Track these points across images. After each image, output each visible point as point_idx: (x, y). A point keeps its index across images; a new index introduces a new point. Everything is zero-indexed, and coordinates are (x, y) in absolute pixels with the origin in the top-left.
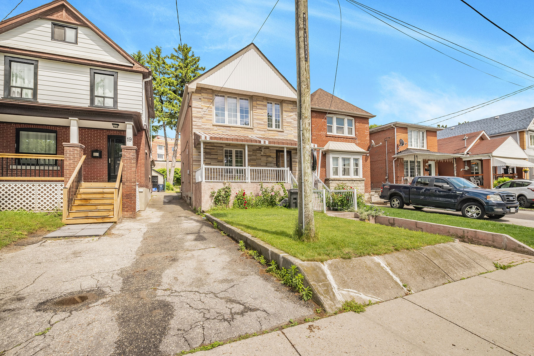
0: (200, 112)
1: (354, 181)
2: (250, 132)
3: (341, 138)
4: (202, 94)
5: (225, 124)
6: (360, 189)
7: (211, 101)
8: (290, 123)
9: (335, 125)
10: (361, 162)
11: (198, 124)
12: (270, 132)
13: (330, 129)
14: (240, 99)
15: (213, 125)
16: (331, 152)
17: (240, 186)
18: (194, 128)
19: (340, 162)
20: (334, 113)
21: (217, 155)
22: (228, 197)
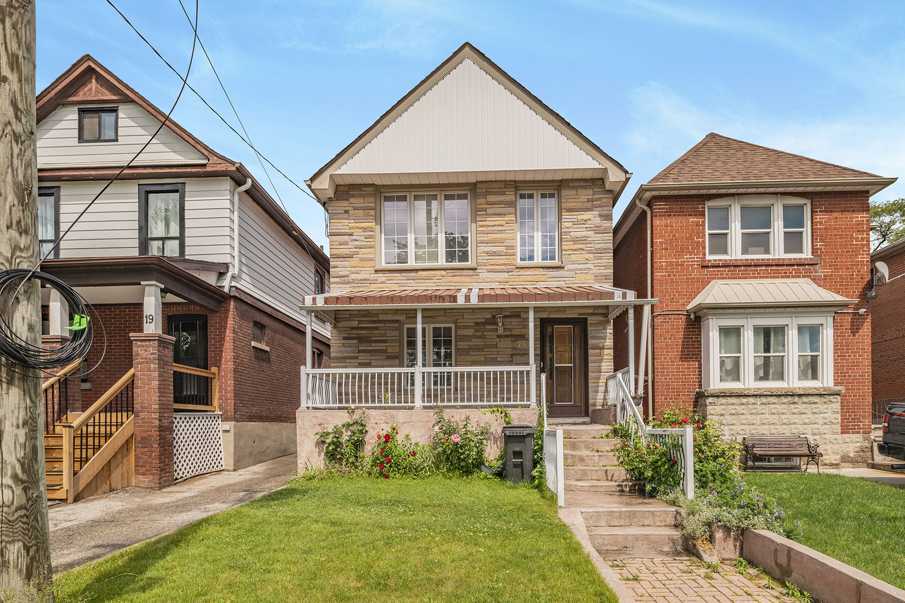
0: (346, 243)
1: (800, 396)
2: (468, 279)
3: (755, 266)
4: (351, 200)
5: (409, 264)
6: (821, 421)
7: (372, 212)
8: (583, 240)
9: (736, 232)
10: (828, 336)
11: (341, 273)
12: (523, 272)
13: (720, 242)
14: (447, 197)
15: (377, 271)
16: (712, 311)
17: (392, 416)
18: (334, 283)
19: (748, 338)
20: (733, 195)
21: (385, 341)
22: (358, 445)
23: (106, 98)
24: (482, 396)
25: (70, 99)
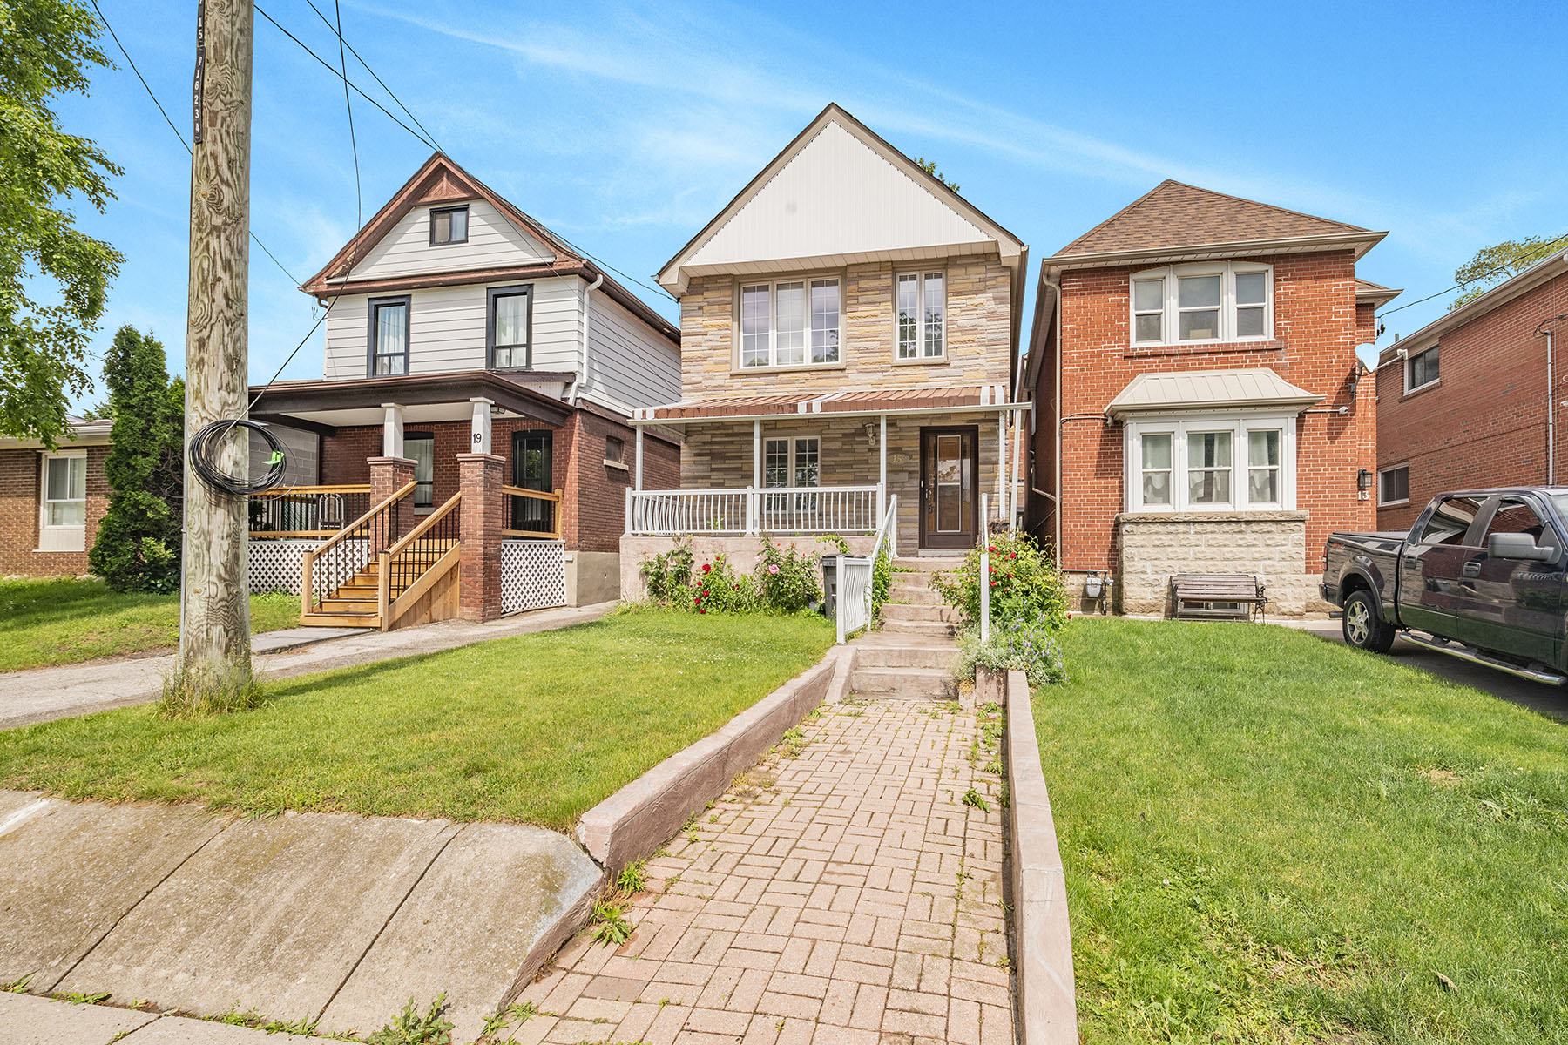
0: (699, 345)
1: (1248, 522)
2: (835, 382)
3: (1195, 354)
4: (706, 294)
5: (770, 366)
6: (1277, 556)
7: (729, 307)
8: (973, 330)
9: (1172, 312)
10: (1288, 442)
11: (694, 380)
12: (900, 371)
13: (1151, 325)
14: (814, 285)
15: (732, 376)
18: (686, 391)
19: (1180, 445)
20: (1167, 264)
21: (740, 458)
22: (681, 576)
23: (456, 196)
24: (851, 522)
25: (422, 200)
